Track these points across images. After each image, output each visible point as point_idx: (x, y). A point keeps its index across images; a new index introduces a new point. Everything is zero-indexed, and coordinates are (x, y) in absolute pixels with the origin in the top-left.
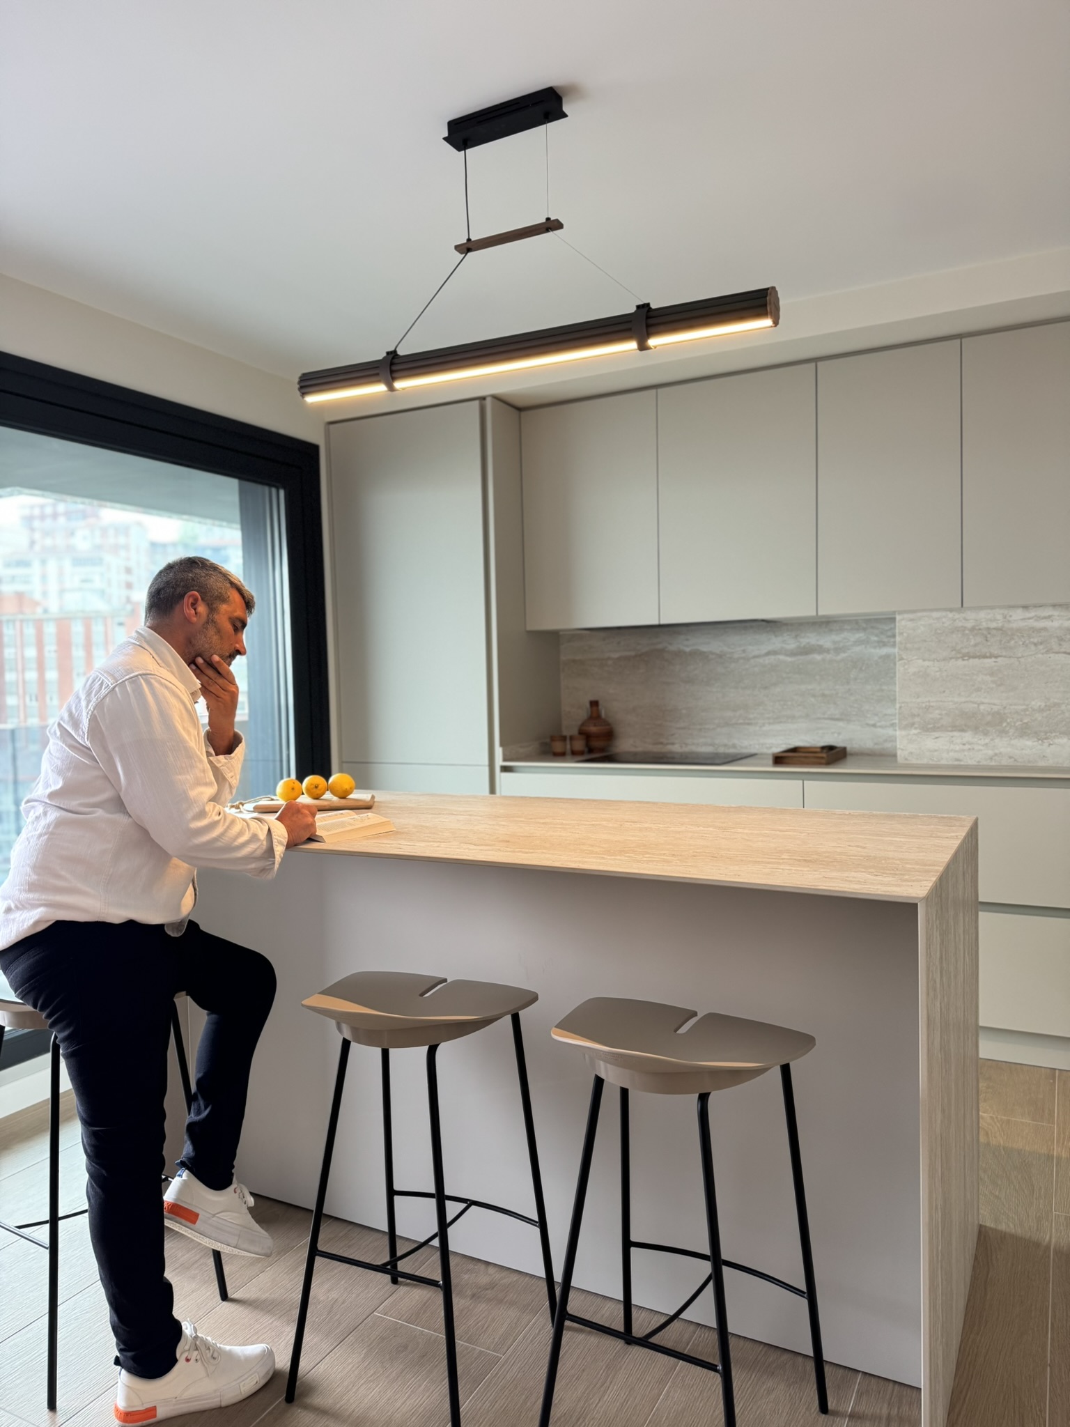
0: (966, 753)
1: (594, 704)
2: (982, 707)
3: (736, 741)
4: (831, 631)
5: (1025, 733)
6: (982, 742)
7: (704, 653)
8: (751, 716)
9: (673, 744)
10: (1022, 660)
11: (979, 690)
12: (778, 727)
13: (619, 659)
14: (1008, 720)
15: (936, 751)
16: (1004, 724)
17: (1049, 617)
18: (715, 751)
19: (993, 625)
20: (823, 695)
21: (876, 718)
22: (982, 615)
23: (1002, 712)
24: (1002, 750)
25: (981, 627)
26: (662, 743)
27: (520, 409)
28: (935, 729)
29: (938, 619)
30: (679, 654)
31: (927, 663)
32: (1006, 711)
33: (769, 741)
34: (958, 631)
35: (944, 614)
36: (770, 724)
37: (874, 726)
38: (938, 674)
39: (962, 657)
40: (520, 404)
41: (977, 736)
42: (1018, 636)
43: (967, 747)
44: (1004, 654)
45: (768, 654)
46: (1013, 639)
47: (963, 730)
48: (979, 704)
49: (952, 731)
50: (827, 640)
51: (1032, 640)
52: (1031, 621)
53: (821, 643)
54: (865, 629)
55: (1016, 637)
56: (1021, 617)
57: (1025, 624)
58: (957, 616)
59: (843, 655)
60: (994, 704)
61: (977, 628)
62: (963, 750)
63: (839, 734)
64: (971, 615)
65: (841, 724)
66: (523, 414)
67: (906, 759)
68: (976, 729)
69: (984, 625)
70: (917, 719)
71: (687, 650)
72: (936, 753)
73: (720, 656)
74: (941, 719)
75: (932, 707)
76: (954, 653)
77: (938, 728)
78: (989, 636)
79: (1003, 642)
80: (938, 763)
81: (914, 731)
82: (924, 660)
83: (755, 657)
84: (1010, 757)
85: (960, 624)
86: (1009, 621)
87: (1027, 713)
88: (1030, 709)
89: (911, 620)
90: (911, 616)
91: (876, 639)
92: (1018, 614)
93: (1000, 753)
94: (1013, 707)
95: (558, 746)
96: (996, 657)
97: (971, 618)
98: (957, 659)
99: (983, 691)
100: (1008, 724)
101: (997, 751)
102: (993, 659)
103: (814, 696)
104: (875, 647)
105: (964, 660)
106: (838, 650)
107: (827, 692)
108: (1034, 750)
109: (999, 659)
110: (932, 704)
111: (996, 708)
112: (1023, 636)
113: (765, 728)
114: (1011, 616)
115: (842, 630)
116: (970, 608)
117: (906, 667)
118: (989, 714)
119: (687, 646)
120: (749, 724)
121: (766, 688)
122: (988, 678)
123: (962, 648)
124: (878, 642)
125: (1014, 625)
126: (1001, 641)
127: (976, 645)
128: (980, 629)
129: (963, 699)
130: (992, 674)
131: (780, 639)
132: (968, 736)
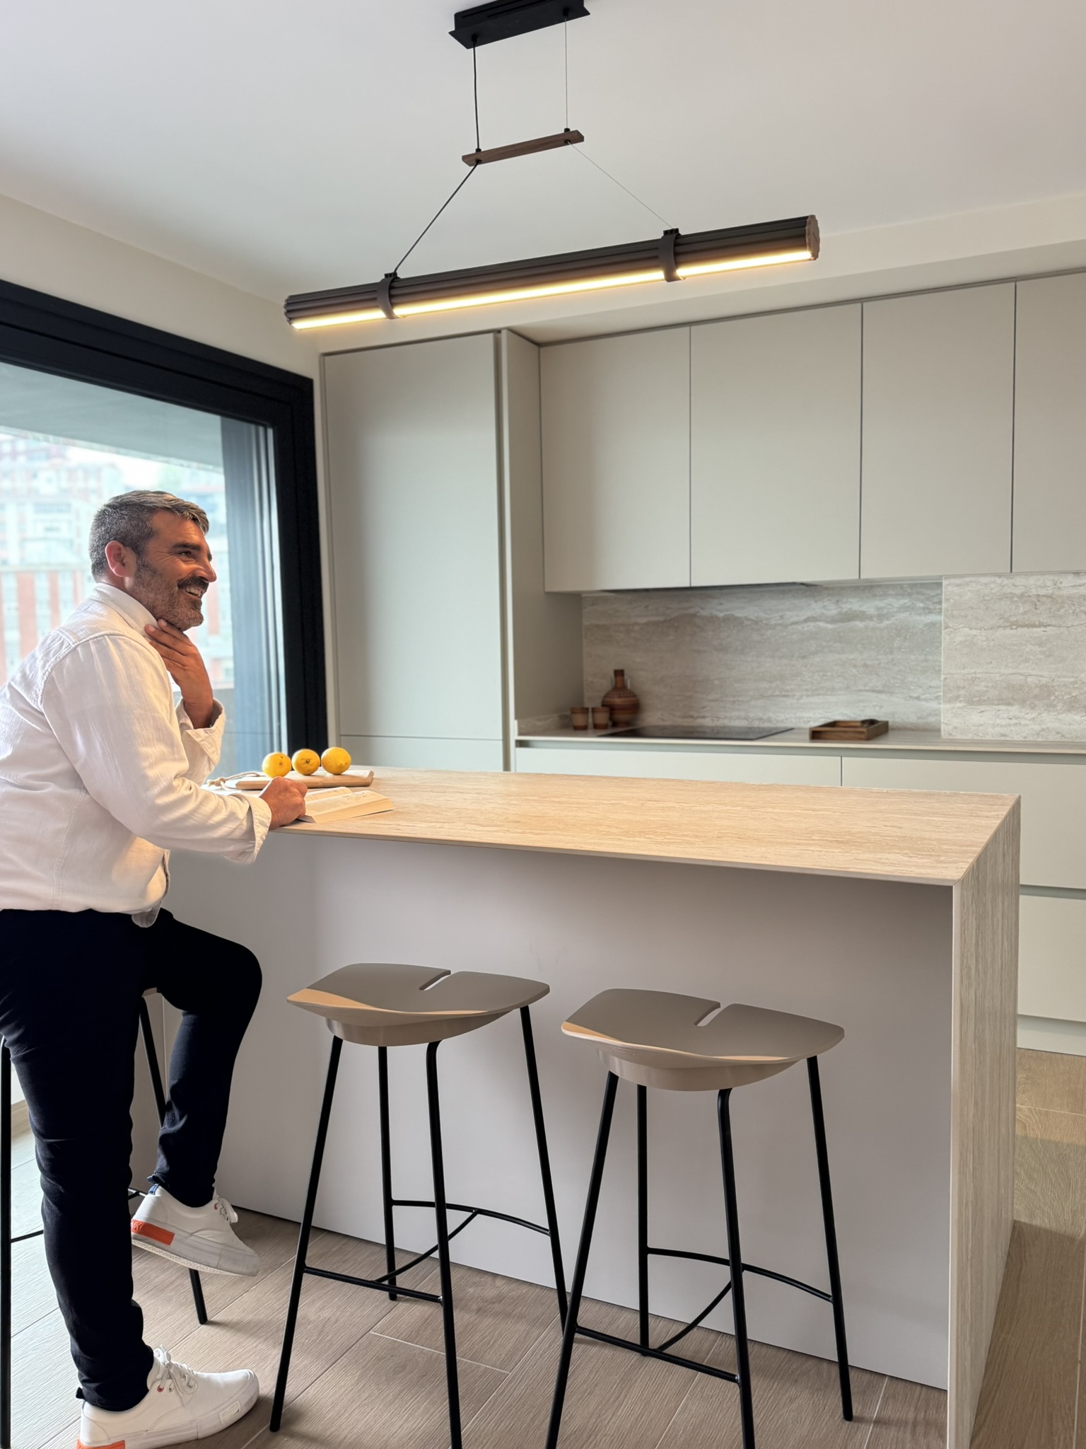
0: (1012, 728)
1: (619, 673)
2: (1029, 679)
3: (771, 715)
4: (875, 596)
5: (1073, 707)
6: (1029, 716)
7: (740, 618)
8: (788, 688)
9: (704, 717)
10: (1072, 629)
11: (1027, 660)
12: (816, 700)
13: (647, 624)
14: (1056, 694)
15: (981, 725)
16: (1052, 698)
18: (749, 726)
19: (1043, 592)
20: (865, 665)
21: (920, 690)
22: (1032, 581)
23: (1050, 684)
24: (1049, 725)
25: (1031, 594)
26: (692, 717)
27: (539, 345)
28: (980, 702)
29: (986, 584)
30: (712, 619)
31: (974, 632)
32: (1054, 684)
33: (806, 715)
34: (1007, 597)
35: (992, 579)
36: (808, 696)
37: (918, 698)
38: (985, 643)
39: (1010, 626)
40: (539, 339)
41: (1023, 710)
42: (1068, 604)
43: (1014, 721)
44: (1054, 623)
45: (807, 620)
46: (1064, 607)
47: (1010, 704)
48: (1026, 676)
49: (998, 704)
50: (869, 606)
51: (1082, 608)
52: (1082, 588)
53: (864, 608)
54: (910, 595)
55: (1066, 605)
56: (1072, 584)
57: (1076, 591)
58: (1006, 582)
59: (886, 623)
60: (1042, 676)
61: (1026, 595)
62: (1010, 725)
63: (881, 707)
64: (1019, 581)
65: (883, 696)
66: (542, 349)
67: (950, 734)
68: (1023, 702)
69: (1034, 592)
70: (962, 692)
71: (721, 615)
72: (981, 728)
73: (756, 623)
74: (987, 691)
75: (979, 678)
76: (1002, 620)
77: (984, 701)
78: (1038, 603)
79: (1052, 610)
80: (984, 738)
81: (960, 705)
82: (971, 629)
83: (794, 623)
84: (1058, 733)
85: (1009, 591)
86: (1059, 588)
87: (1076, 686)
88: (1079, 682)
89: (958, 585)
90: (958, 581)
91: (922, 605)
92: (1068, 581)
93: (1048, 728)
94: (1062, 679)
95: (579, 719)
96: (1045, 626)
97: (1019, 584)
98: (1005, 627)
99: (1031, 662)
100: (1056, 697)
101: (1044, 726)
102: (1042, 629)
103: (855, 666)
104: (920, 615)
105: (1012, 629)
106: (881, 617)
107: (869, 663)
108: (1082, 725)
109: (1048, 628)
110: (978, 676)
111: (1044, 681)
112: (1073, 604)
113: (802, 701)
114: (1061, 583)
115: (885, 595)
116: (1019, 574)
117: (952, 635)
118: (1036, 687)
119: (721, 611)
120: (785, 696)
121: (804, 657)
122: (1037, 649)
123: (1010, 616)
124: (924, 608)
125: (1065, 593)
126: (1051, 609)
127: (1025, 613)
128: (1029, 596)
129: (1010, 671)
130: (1040, 645)
131: (820, 604)
132: (1014, 710)
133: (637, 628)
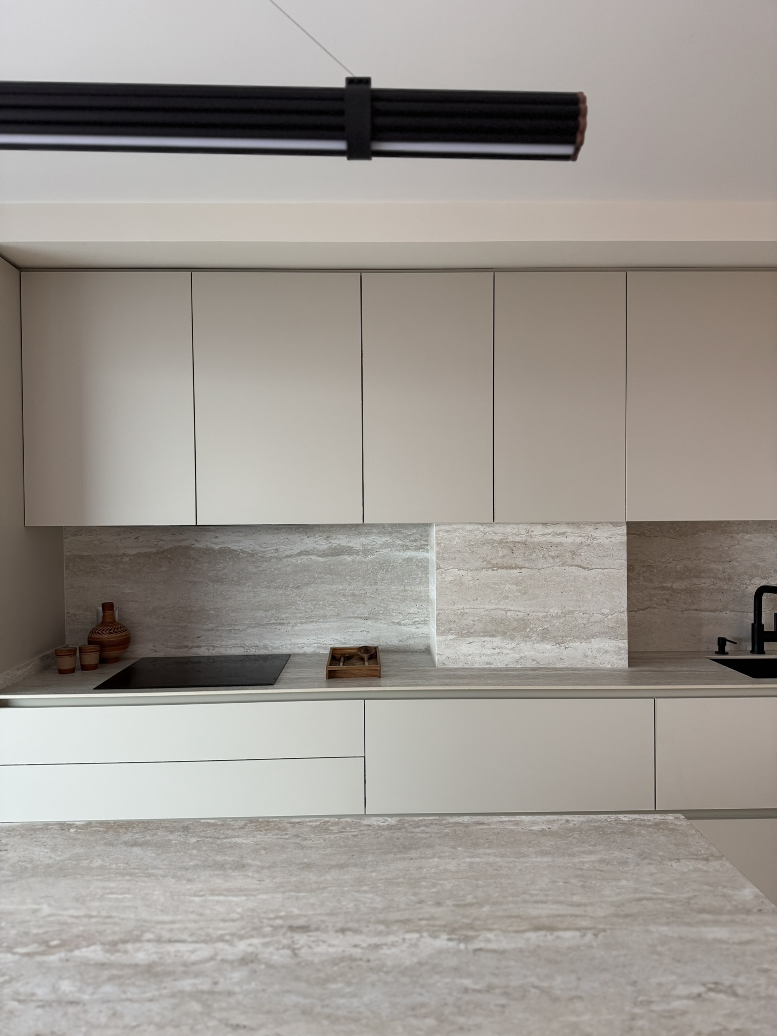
0: (496, 657)
1: (108, 607)
2: (509, 614)
3: (267, 642)
4: (360, 533)
5: (545, 637)
6: (510, 646)
7: (235, 551)
8: (284, 616)
9: (200, 647)
10: (542, 571)
11: (506, 598)
12: (310, 626)
13: (138, 555)
14: (531, 626)
15: (470, 655)
16: (528, 630)
17: (564, 533)
18: (246, 654)
19: (518, 539)
20: (353, 595)
21: (401, 617)
22: (509, 529)
23: (526, 618)
24: (526, 653)
25: (508, 540)
26: (186, 647)
28: (469, 634)
29: (471, 531)
30: (208, 551)
31: (462, 572)
32: (529, 618)
33: (300, 641)
34: (488, 543)
35: (476, 527)
36: (302, 623)
37: (399, 624)
38: (471, 582)
39: (491, 568)
41: (505, 641)
42: (538, 549)
43: (497, 651)
44: (527, 565)
45: (300, 554)
46: (535, 552)
47: (493, 636)
48: (506, 611)
49: (484, 636)
50: (356, 542)
51: (550, 553)
52: (549, 536)
53: (351, 544)
54: (390, 533)
55: (537, 550)
56: (541, 533)
57: (545, 539)
58: (487, 529)
59: (370, 557)
60: (519, 611)
61: (504, 541)
62: (494, 654)
63: (368, 632)
64: (499, 529)
65: (369, 622)
67: (444, 664)
68: (504, 634)
69: (511, 539)
70: (453, 626)
71: (217, 547)
72: (470, 658)
73: (252, 556)
74: (474, 624)
75: (466, 613)
76: (485, 563)
77: (472, 633)
78: (514, 548)
79: (526, 555)
80: (472, 667)
81: (452, 637)
82: (459, 570)
83: (287, 557)
84: (533, 660)
85: (490, 537)
86: (531, 536)
87: (547, 619)
88: (549, 616)
89: (447, 531)
90: (448, 528)
91: (400, 542)
92: (538, 530)
93: (525, 657)
94: (536, 614)
95: (67, 662)
96: (521, 568)
97: (499, 532)
98: (487, 569)
99: (510, 599)
100: (531, 629)
101: (522, 655)
102: (518, 570)
103: (344, 595)
104: (399, 551)
105: (493, 570)
106: (366, 552)
107: (356, 592)
108: (553, 653)
109: (523, 570)
110: (466, 611)
111: (521, 615)
112: (542, 550)
113: (296, 628)
114: (532, 531)
115: (370, 533)
116: (498, 523)
117: (443, 575)
118: (515, 620)
119: (216, 544)
120: (280, 624)
121: (298, 587)
122: (514, 587)
123: (492, 559)
124: (402, 545)
125: (535, 540)
126: (525, 553)
127: (503, 557)
128: (507, 542)
129: (493, 607)
130: (517, 584)
131: (312, 539)
132: (497, 641)
133: (126, 559)
